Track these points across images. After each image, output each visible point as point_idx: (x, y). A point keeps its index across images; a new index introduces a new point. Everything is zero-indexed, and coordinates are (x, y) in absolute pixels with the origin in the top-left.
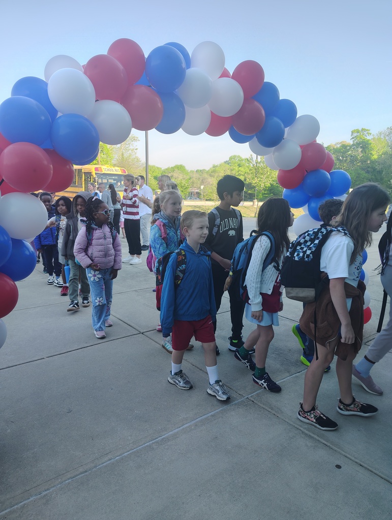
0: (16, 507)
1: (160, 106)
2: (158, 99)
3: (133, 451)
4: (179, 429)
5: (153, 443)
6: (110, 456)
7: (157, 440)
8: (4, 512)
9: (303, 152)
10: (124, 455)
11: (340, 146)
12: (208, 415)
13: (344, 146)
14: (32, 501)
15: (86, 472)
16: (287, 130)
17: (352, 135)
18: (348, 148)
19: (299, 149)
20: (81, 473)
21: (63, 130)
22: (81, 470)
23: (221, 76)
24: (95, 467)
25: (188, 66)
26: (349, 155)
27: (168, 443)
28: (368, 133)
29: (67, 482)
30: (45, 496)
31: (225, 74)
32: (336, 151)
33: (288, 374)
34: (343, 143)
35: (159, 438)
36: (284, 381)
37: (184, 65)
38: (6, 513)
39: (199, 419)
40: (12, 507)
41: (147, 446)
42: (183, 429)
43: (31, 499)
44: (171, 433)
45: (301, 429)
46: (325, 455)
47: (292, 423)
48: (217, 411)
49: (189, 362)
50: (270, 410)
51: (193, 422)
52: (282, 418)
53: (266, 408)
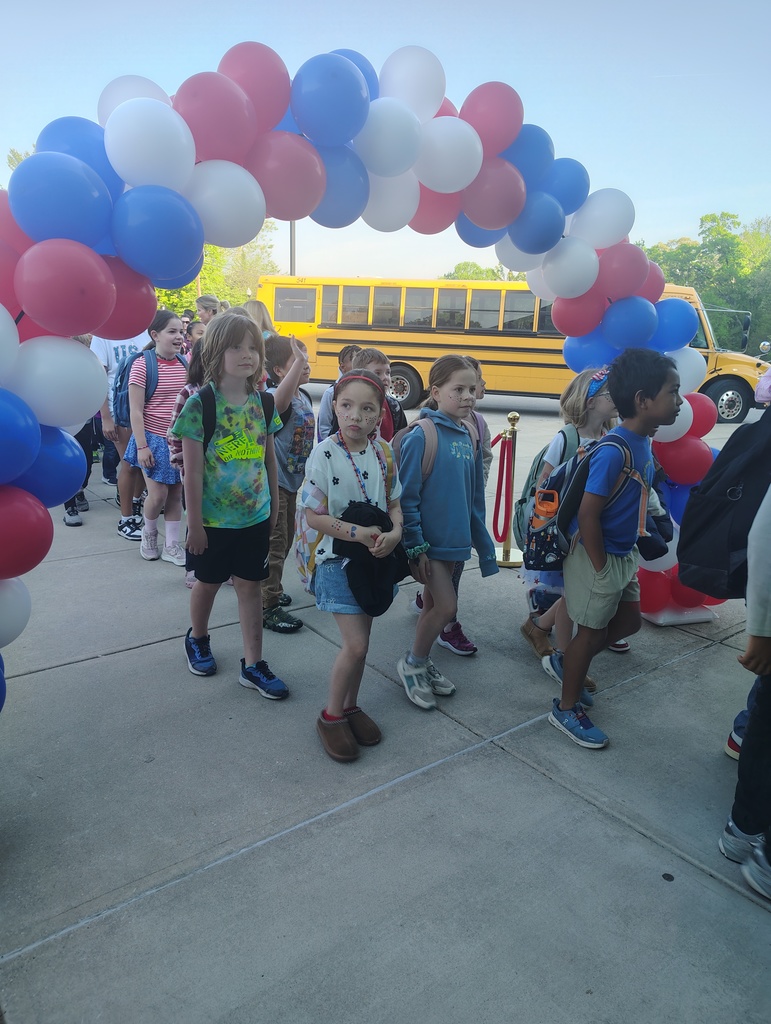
0: (53, 937)
1: (320, 172)
2: (315, 158)
3: (273, 838)
5: (311, 824)
6: (229, 847)
7: (319, 817)
8: (31, 947)
10: (255, 845)
11: (678, 248)
12: (416, 772)
13: (685, 249)
14: (83, 927)
15: (184, 875)
16: (569, 219)
17: (701, 226)
18: (693, 251)
19: (594, 257)
20: (175, 878)
21: (133, 218)
22: (175, 871)
23: (438, 115)
24: (202, 866)
25: (375, 93)
26: (694, 267)
27: (341, 825)
28: (733, 223)
29: (148, 893)
30: (107, 918)
31: (446, 110)
32: (669, 258)
34: (685, 242)
35: (323, 815)
37: (365, 93)
38: (34, 949)
39: (399, 779)
40: (46, 938)
41: (300, 829)
42: (369, 797)
43: (82, 923)
44: (345, 805)
45: (596, 803)
46: (643, 855)
47: (578, 792)
48: (433, 764)
49: (377, 670)
50: (535, 766)
51: (387, 785)
52: (560, 781)
53: (528, 761)
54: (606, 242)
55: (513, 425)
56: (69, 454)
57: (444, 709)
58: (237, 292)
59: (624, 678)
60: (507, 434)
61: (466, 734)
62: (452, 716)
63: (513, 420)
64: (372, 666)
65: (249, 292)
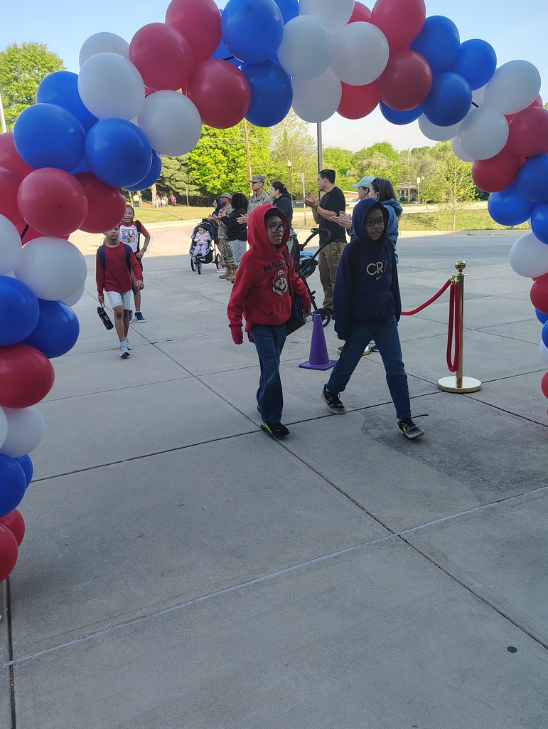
0: (53, 649)
1: (243, 88)
2: (240, 78)
3: (211, 596)
4: (283, 571)
5: (240, 588)
6: (179, 599)
7: (249, 583)
9: (511, 127)
10: (198, 600)
12: (330, 556)
14: (73, 645)
15: (145, 617)
20: (138, 618)
22: (139, 614)
23: (351, 20)
24: (158, 612)
29: (119, 627)
30: (89, 640)
33: (477, 503)
35: (252, 582)
36: (467, 514)
38: (40, 655)
39: (315, 560)
40: (48, 649)
41: (232, 591)
42: (289, 572)
43: (72, 642)
44: (269, 576)
45: (471, 588)
46: (496, 631)
47: (458, 578)
48: (346, 551)
49: (323, 477)
50: (429, 556)
51: (305, 564)
52: (445, 569)
53: (424, 552)
54: (515, 108)
55: (460, 271)
56: (65, 319)
57: (368, 509)
58: (280, 165)
59: (533, 488)
60: (456, 279)
61: (379, 529)
62: (372, 514)
63: (461, 267)
64: (319, 474)
65: (290, 164)
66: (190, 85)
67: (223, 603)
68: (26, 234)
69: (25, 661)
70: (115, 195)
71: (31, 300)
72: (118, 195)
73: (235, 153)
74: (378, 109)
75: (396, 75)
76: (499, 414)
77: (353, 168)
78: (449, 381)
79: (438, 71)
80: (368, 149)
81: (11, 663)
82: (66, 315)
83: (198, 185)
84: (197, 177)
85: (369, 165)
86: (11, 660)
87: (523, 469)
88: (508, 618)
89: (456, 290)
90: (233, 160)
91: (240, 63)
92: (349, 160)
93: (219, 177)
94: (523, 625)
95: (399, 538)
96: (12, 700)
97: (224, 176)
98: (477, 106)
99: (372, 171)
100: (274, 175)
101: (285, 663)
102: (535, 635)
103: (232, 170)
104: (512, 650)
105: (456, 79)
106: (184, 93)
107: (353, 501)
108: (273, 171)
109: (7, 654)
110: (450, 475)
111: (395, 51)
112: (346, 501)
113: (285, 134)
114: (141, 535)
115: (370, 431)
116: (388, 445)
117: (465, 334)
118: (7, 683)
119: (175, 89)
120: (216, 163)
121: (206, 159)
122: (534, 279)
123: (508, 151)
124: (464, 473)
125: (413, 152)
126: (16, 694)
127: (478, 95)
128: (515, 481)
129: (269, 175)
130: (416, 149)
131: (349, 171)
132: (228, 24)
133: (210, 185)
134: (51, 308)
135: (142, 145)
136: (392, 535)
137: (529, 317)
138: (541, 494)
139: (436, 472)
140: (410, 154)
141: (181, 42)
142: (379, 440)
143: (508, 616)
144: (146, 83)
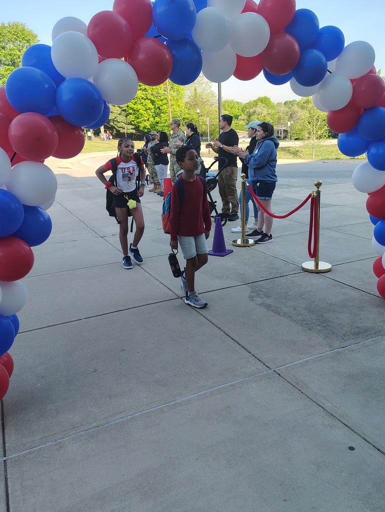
0: (34, 449)
1: (168, 58)
2: (165, 51)
3: (144, 412)
4: (194, 395)
5: (165, 407)
6: (122, 415)
7: (170, 404)
9: (354, 88)
10: (135, 415)
12: (226, 385)
14: (48, 446)
15: (98, 427)
20: (94, 428)
22: (94, 425)
23: (244, 11)
24: (107, 422)
27: (180, 408)
29: (80, 433)
30: (59, 443)
31: (249, 7)
33: (328, 349)
35: (173, 402)
36: (322, 356)
38: (25, 454)
40: (31, 449)
41: (159, 409)
42: (198, 396)
43: (48, 444)
45: (324, 406)
46: (341, 436)
47: (315, 400)
48: (238, 381)
49: (222, 330)
50: (295, 385)
51: (210, 390)
52: (306, 393)
53: (291, 382)
54: (358, 74)
55: (318, 188)
56: (42, 219)
57: (253, 352)
58: (191, 111)
59: (366, 338)
60: (315, 194)
61: (261, 366)
62: (256, 356)
63: (318, 185)
64: (219, 328)
65: (198, 111)
66: (130, 55)
67: (153, 417)
68: (15, 159)
69: (15, 457)
70: (77, 132)
71: (18, 206)
72: (79, 132)
73: (160, 103)
74: (262, 73)
75: (275, 50)
76: (344, 288)
77: (243, 115)
78: (310, 265)
79: (304, 48)
80: (254, 101)
81: (5, 458)
82: (43, 216)
83: (133, 125)
84: (133, 120)
85: (254, 112)
86: (5, 456)
87: (360, 325)
88: (349, 427)
89: (315, 201)
90: (159, 108)
91: (165, 40)
92: (240, 108)
93: (148, 120)
94: (359, 432)
95: (274, 373)
96: (6, 484)
97: (152, 119)
98: (331, 73)
99: (256, 116)
100: (187, 119)
101: (196, 458)
102: (367, 439)
103: (158, 115)
104: (352, 449)
105: (316, 53)
106: (126, 60)
107: (243, 347)
108: (187, 116)
109: (2, 453)
110: (310, 329)
111: (274, 33)
112: (237, 347)
113: (195, 90)
114: (95, 371)
115: (255, 299)
116: (267, 309)
117: (321, 232)
118: (2, 472)
119: (120, 58)
120: (146, 110)
121: (139, 107)
122: (369, 194)
123: (352, 105)
124: (319, 328)
125: (285, 103)
126: (9, 480)
127: (331, 65)
128: (354, 334)
129: (184, 118)
130: (287, 102)
131: (240, 117)
132: (158, 12)
133: (142, 125)
134: (32, 211)
135: (96, 97)
136: (270, 371)
137: (365, 221)
138: (372, 343)
139: (300, 327)
140: (283, 105)
141: (124, 25)
142: (260, 305)
143: (349, 425)
144: (99, 53)
